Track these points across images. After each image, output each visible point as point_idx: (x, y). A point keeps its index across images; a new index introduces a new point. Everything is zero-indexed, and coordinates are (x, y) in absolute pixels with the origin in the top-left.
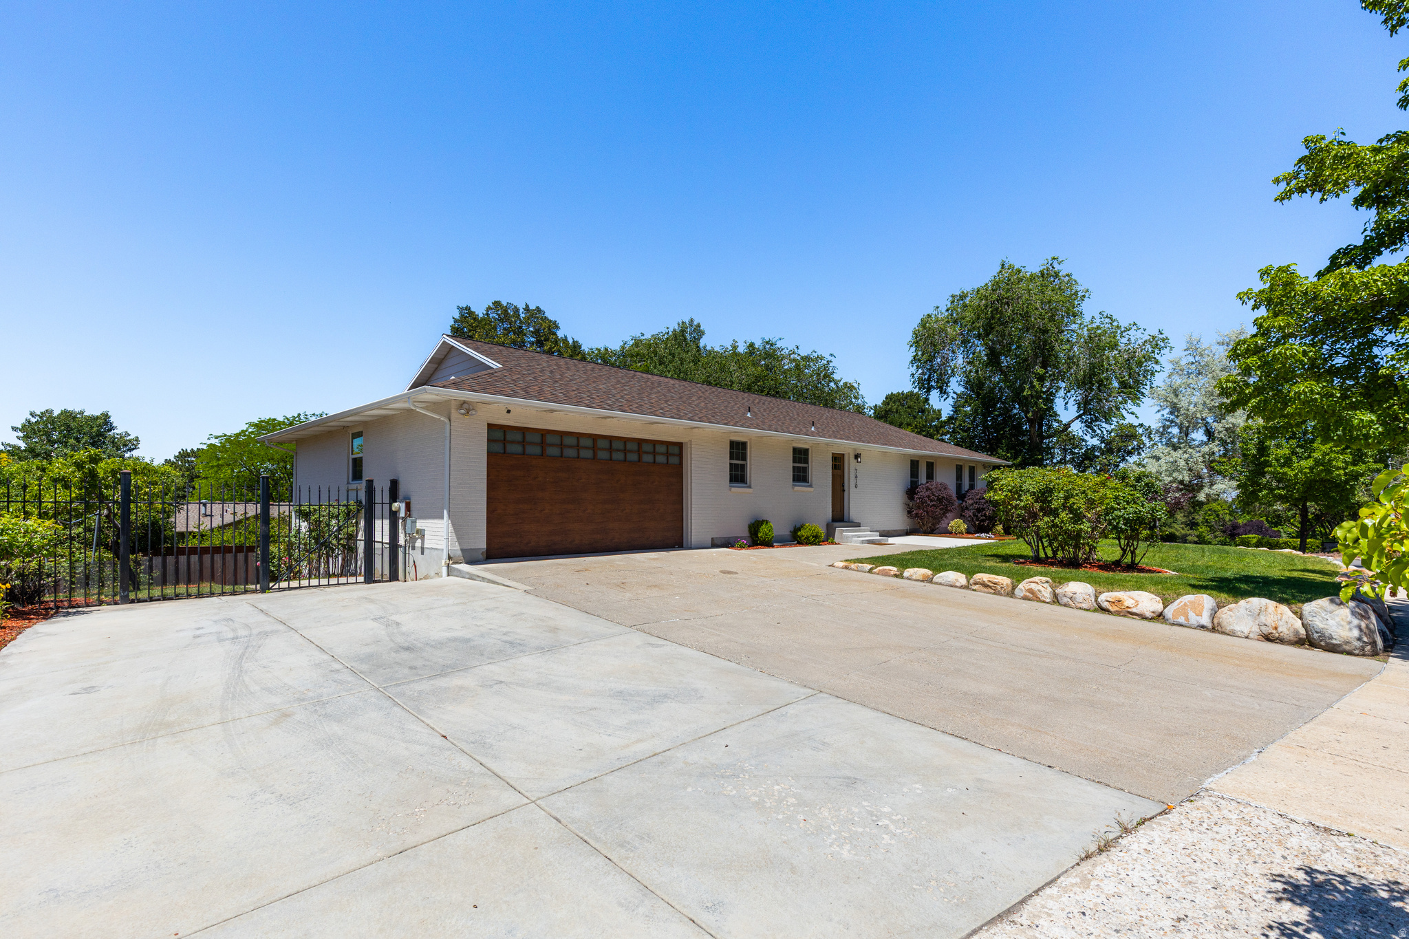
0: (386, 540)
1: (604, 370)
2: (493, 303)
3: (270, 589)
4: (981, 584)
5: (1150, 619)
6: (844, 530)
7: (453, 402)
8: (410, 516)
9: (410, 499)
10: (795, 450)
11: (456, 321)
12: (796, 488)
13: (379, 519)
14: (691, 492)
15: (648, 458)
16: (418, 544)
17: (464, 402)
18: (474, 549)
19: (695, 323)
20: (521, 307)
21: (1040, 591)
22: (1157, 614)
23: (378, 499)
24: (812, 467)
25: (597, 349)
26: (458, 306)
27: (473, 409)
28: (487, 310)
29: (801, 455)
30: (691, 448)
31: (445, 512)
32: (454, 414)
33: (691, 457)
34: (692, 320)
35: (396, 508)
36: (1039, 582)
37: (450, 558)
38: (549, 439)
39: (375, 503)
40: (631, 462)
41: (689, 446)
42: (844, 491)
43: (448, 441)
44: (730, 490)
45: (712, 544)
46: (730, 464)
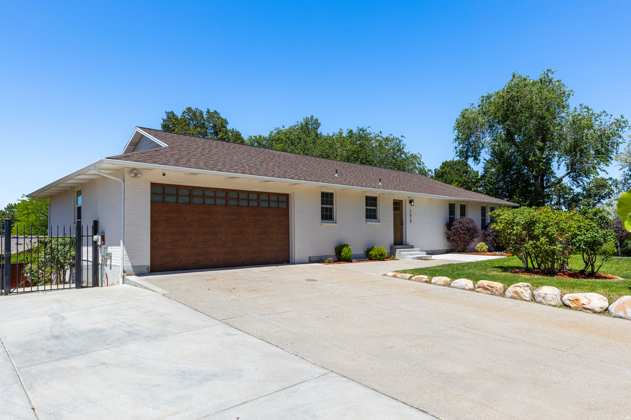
0: (90, 259)
2: (186, 109)
3: (10, 293)
4: (483, 288)
5: (599, 313)
6: (401, 251)
7: (126, 169)
8: (104, 244)
9: (104, 233)
10: (367, 198)
11: (164, 121)
12: (368, 223)
13: (85, 246)
14: (294, 226)
15: (264, 204)
16: (108, 263)
17: (134, 169)
18: (141, 266)
19: (314, 118)
20: (205, 111)
21: (522, 292)
22: (604, 309)
23: (84, 233)
24: (379, 209)
25: (254, 136)
26: (166, 112)
27: (140, 173)
28: (183, 113)
29: (371, 201)
30: (294, 197)
31: (121, 241)
32: (127, 177)
33: (294, 203)
34: (312, 116)
35: (95, 239)
36: (522, 286)
37: (124, 272)
38: (195, 193)
39: (82, 236)
40: (252, 207)
41: (293, 196)
42: (402, 224)
43: (123, 195)
44: (322, 225)
45: (309, 261)
46: (322, 208)
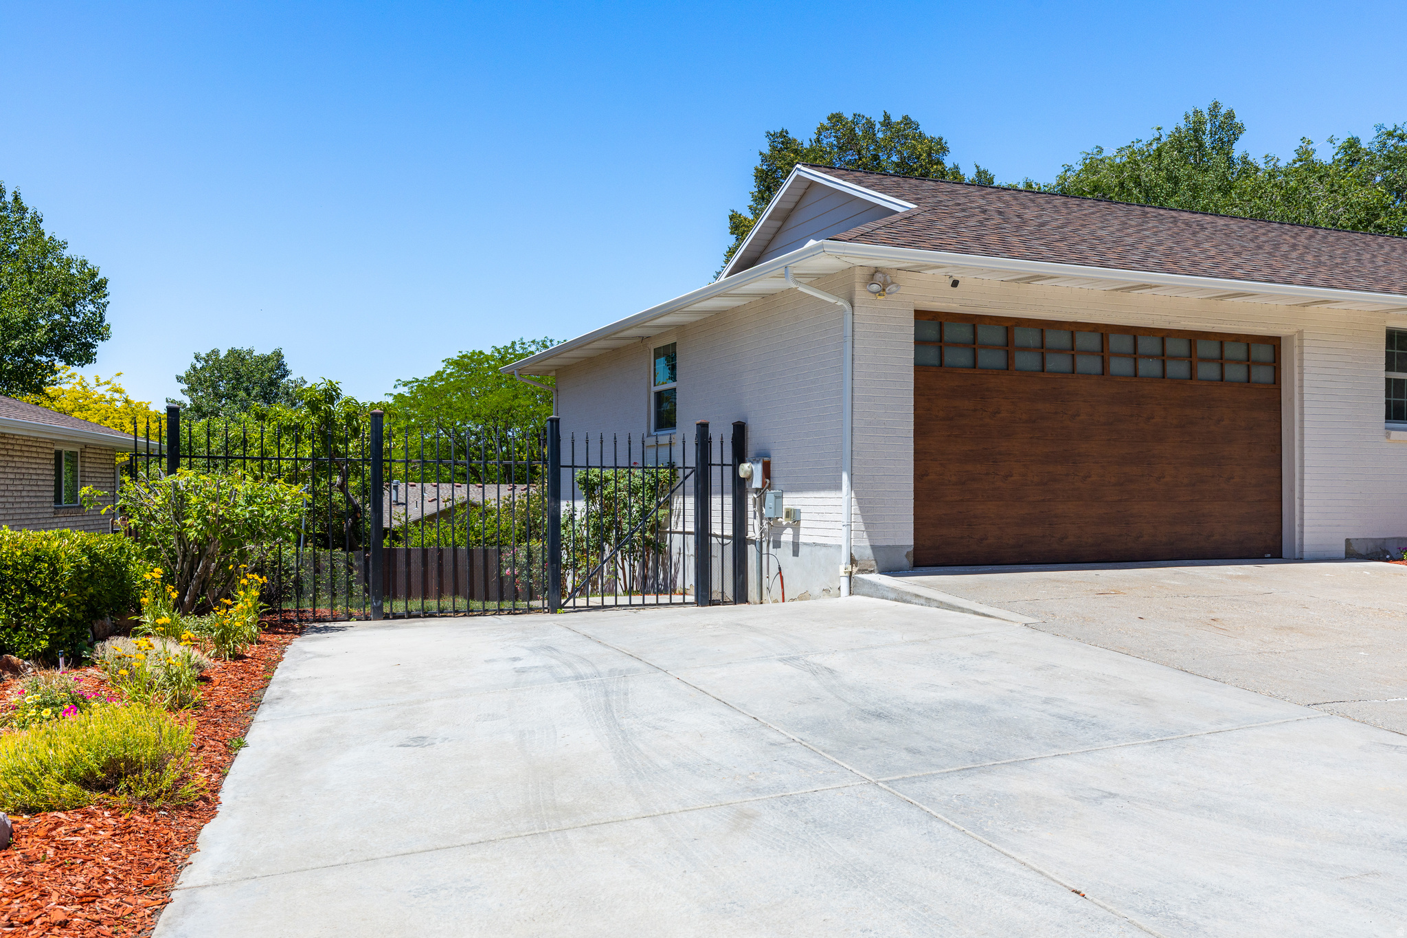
0: (729, 531)
1: (1085, 205)
3: (562, 607)
7: (858, 271)
8: (769, 487)
9: (769, 457)
11: (764, 158)
13: (716, 493)
14: (1302, 441)
15: (1208, 371)
16: (787, 536)
17: (877, 270)
18: (893, 547)
19: (1223, 111)
20: (878, 118)
23: (715, 459)
26: (768, 132)
30: (1301, 347)
31: (845, 477)
32: (861, 294)
33: (1301, 367)
34: (1216, 106)
35: (746, 472)
37: (853, 561)
38: (1021, 337)
39: (711, 465)
40: (1172, 379)
41: (1296, 343)
43: (849, 344)
44: (1388, 436)
45: (1346, 553)
46: (1388, 381)
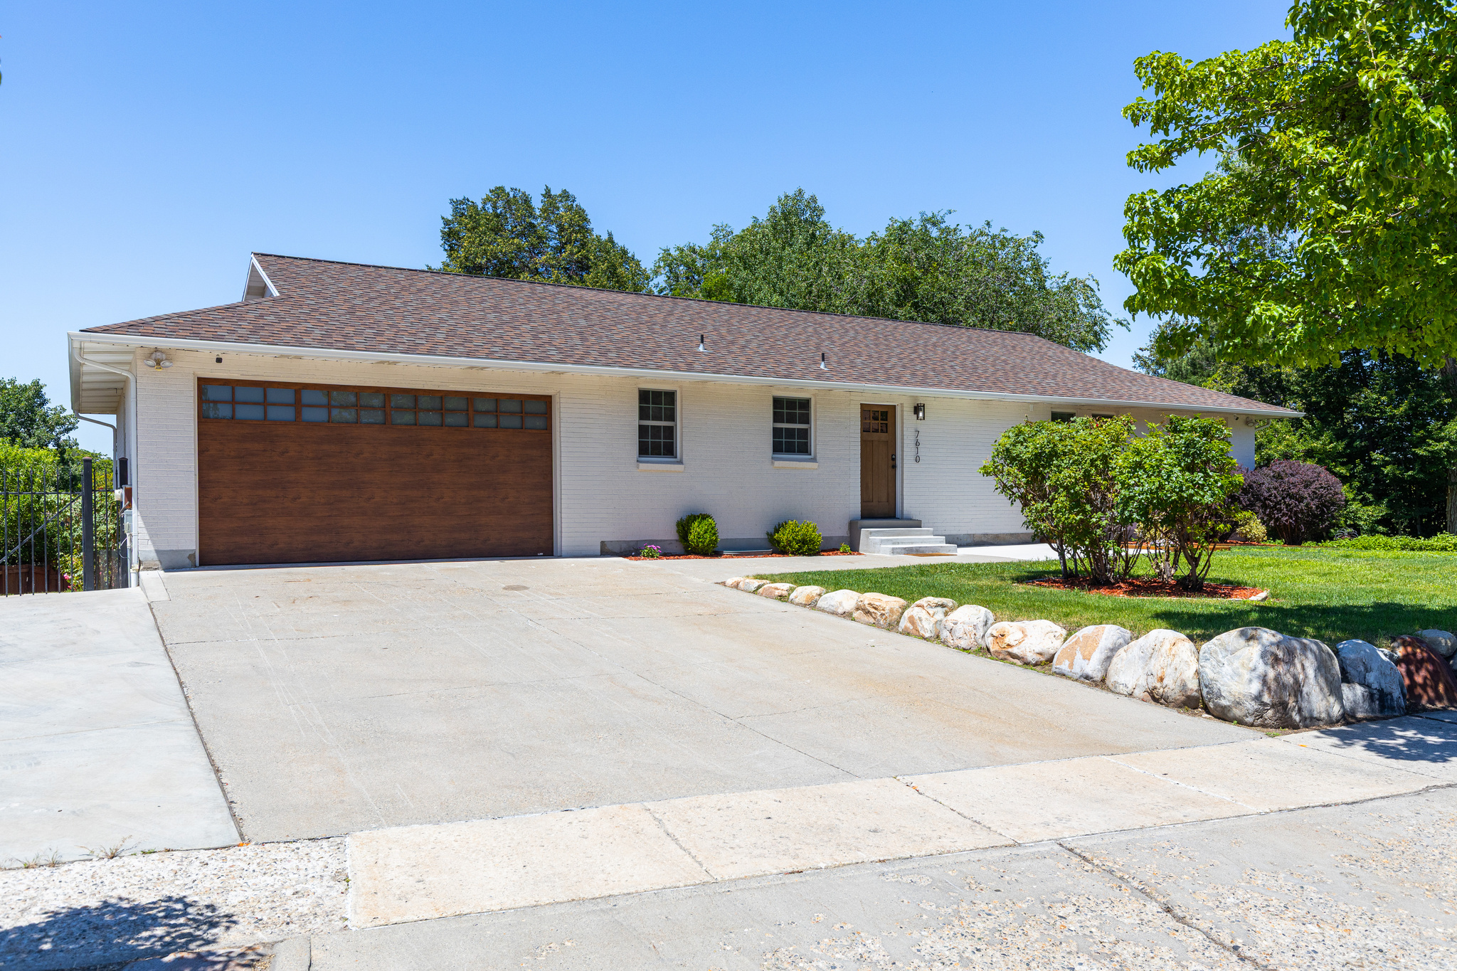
2: (492, 191)
4: (863, 610)
5: (1036, 665)
7: (139, 351)
10: (778, 402)
11: (447, 222)
12: (777, 464)
14: (560, 470)
15: (484, 421)
17: (154, 351)
18: (176, 551)
19: (807, 196)
20: (537, 193)
21: (920, 619)
22: (1047, 656)
24: (816, 428)
26: (451, 200)
27: (167, 359)
28: (487, 201)
29: (791, 410)
30: (560, 403)
32: (142, 368)
33: (560, 418)
35: (117, 496)
36: (925, 605)
37: (140, 562)
38: (307, 397)
40: (450, 427)
41: (558, 400)
42: (894, 467)
44: (640, 467)
45: (601, 551)
46: (640, 426)
